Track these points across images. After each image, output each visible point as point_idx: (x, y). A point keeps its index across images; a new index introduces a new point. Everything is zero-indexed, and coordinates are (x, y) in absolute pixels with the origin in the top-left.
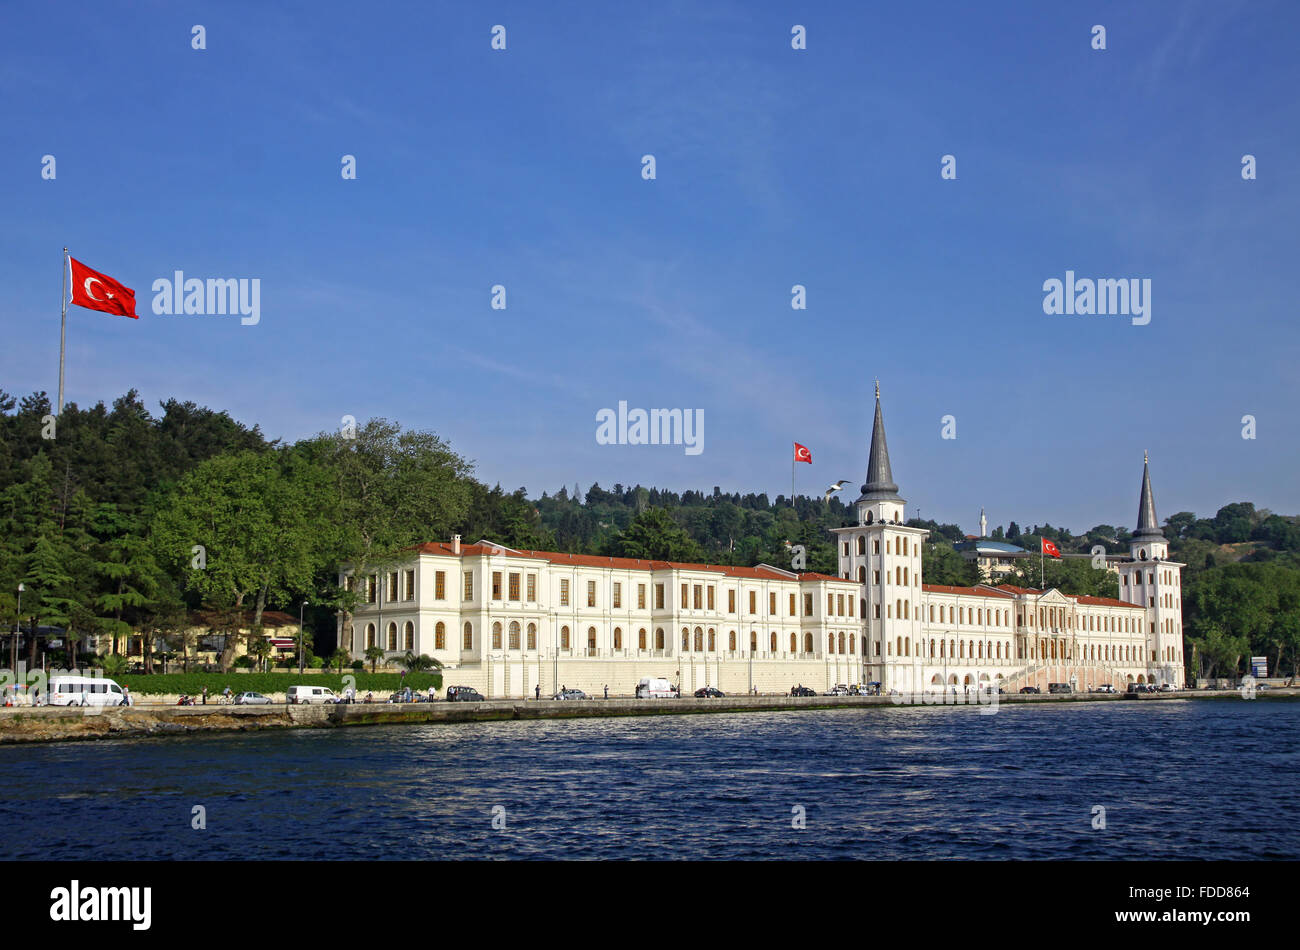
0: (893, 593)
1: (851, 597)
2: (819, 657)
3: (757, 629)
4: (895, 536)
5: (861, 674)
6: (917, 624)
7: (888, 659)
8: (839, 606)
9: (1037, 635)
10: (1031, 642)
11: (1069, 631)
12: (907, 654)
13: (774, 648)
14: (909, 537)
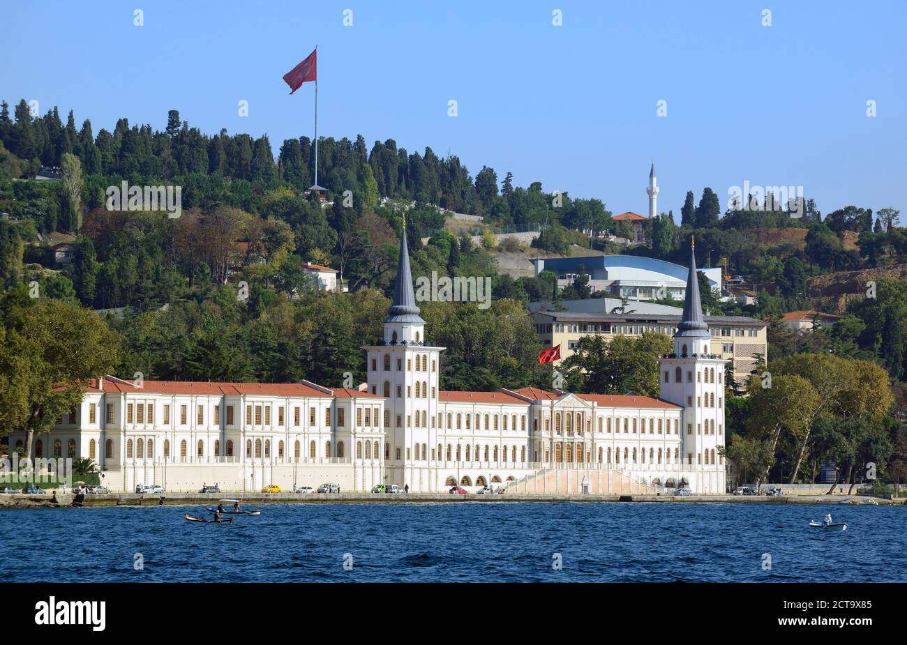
0: (412, 405)
1: (376, 410)
2: (349, 462)
3: (300, 438)
4: (415, 354)
5: (383, 475)
6: (433, 431)
7: (407, 463)
8: (367, 419)
9: (551, 439)
10: (546, 446)
11: (587, 435)
12: (424, 458)
13: (313, 454)
14: (427, 355)
